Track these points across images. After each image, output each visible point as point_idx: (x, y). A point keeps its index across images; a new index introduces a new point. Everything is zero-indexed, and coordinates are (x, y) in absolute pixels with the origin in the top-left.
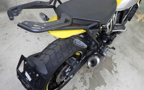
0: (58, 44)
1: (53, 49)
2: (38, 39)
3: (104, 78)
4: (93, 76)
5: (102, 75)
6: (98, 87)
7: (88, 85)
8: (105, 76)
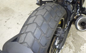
0: (37, 14)
1: (33, 22)
2: (18, 24)
3: (83, 37)
4: (74, 39)
5: (80, 35)
6: (82, 47)
7: (74, 48)
8: (83, 36)
